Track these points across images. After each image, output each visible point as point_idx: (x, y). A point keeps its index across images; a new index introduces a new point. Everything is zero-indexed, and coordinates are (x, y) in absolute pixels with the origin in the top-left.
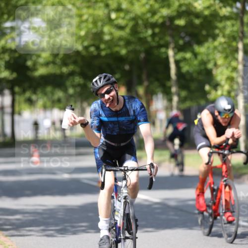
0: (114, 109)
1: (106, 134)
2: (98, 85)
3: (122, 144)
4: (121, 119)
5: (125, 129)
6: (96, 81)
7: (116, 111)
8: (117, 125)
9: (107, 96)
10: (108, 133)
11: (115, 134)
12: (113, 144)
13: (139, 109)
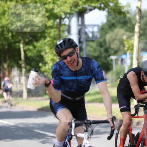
0: (73, 70)
1: (65, 90)
2: (62, 47)
3: (77, 99)
4: (80, 78)
5: (83, 86)
6: (60, 44)
7: (76, 71)
8: (76, 83)
9: (69, 59)
10: (66, 89)
11: (73, 90)
12: (70, 98)
13: (96, 69)
